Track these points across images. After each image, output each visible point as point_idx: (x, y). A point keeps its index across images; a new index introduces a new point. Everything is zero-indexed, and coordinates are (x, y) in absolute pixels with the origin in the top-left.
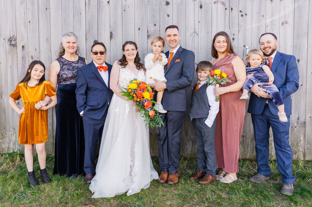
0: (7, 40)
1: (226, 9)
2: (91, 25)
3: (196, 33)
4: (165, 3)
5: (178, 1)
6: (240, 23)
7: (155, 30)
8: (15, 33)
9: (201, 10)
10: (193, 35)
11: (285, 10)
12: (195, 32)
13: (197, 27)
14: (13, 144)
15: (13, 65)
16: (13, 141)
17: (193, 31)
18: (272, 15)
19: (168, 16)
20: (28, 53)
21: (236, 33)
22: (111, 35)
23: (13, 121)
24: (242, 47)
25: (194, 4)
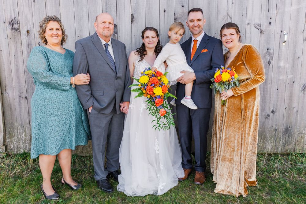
0: (7, 24)
2: (108, 6)
3: (229, 16)
6: (278, 5)
7: (183, 13)
8: (17, 15)
10: (226, 18)
12: (228, 15)
13: (230, 10)
14: (23, 143)
15: (17, 53)
16: (23, 141)
17: (226, 14)
20: (34, 38)
21: (273, 16)
22: (132, 17)
23: (21, 118)
24: (279, 32)
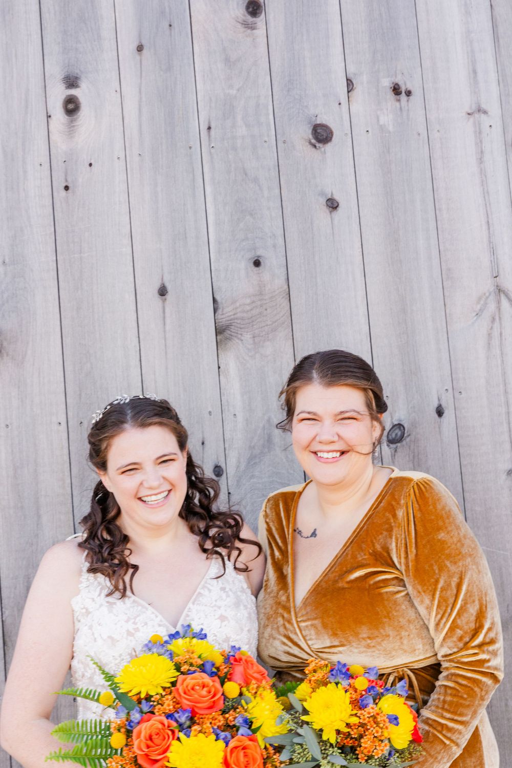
3: (507, 296)
4: (308, 133)
5: (384, 120)
7: (261, 294)
10: (492, 306)
12: (500, 290)
17: (487, 285)
19: (333, 205)
25: (479, 133)
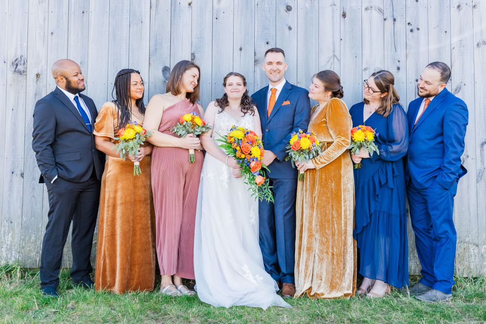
0: (9, 63)
1: (385, 20)
2: (158, 41)
3: (336, 57)
4: (285, 8)
5: (306, 6)
6: (408, 42)
8: (24, 52)
9: (344, 21)
10: (332, 60)
11: (481, 23)
12: (334, 56)
13: (337, 49)
14: (7, 250)
15: (17, 107)
16: (8, 245)
17: (331, 54)
18: (461, 31)
19: (290, 28)
20: (45, 86)
21: (403, 59)
22: (193, 58)
23: (9, 207)
24: (413, 81)
25: (333, 11)
